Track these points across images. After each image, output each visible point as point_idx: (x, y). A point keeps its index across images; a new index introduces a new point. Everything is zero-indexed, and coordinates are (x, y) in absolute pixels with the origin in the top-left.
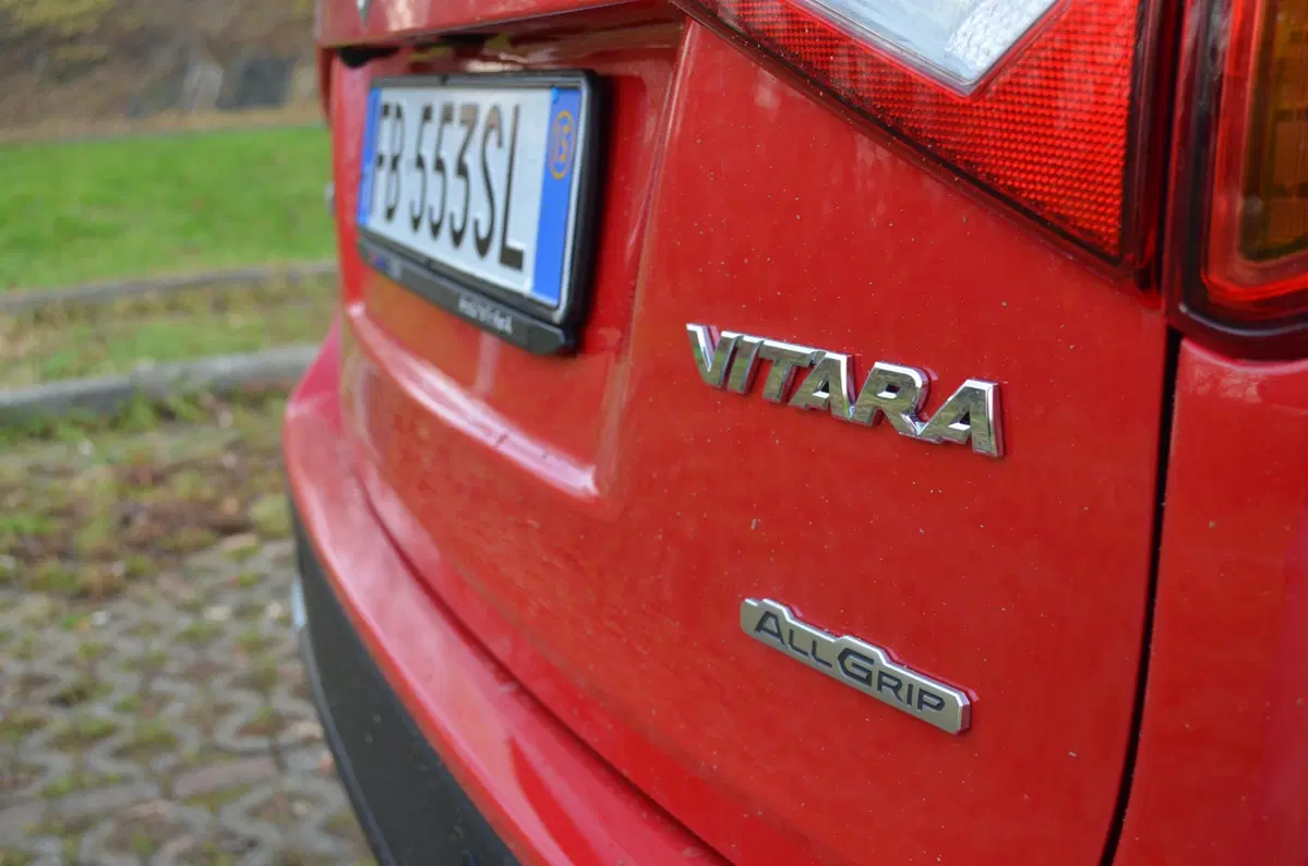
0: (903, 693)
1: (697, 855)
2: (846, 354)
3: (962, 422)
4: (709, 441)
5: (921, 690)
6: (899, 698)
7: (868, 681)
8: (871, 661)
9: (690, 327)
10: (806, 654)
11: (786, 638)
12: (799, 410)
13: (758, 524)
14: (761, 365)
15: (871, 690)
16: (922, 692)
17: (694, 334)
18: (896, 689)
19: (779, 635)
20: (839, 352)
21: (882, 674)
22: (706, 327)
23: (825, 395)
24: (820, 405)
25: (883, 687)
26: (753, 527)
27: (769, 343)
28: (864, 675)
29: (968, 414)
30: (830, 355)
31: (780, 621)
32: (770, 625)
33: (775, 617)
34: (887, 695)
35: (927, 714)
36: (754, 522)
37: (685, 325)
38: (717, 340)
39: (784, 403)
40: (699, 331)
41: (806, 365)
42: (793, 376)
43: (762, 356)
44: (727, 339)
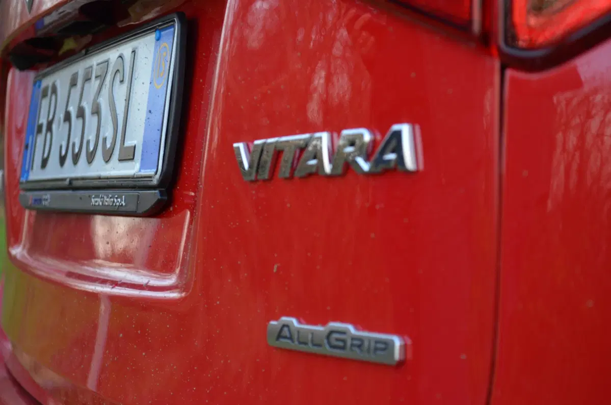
0: (365, 347)
3: (393, 152)
4: (248, 221)
6: (362, 352)
7: (343, 348)
8: (345, 333)
9: (235, 145)
10: (308, 344)
11: (295, 338)
12: (302, 178)
13: (278, 268)
16: (376, 343)
17: (238, 148)
18: (361, 346)
19: (291, 338)
20: (323, 130)
22: (245, 143)
23: (315, 162)
24: (314, 170)
25: (354, 349)
26: (275, 270)
28: (341, 344)
30: (318, 135)
31: (291, 327)
32: (286, 332)
33: (287, 326)
36: (276, 267)
37: (232, 145)
38: (252, 148)
39: (292, 177)
40: (241, 146)
41: (304, 146)
42: (297, 155)
43: (278, 149)
44: (257, 146)
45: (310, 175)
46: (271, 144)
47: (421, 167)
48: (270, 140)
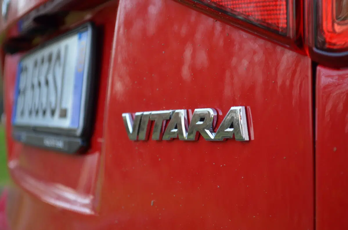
2: (184, 109)
3: (230, 128)
9: (124, 115)
13: (154, 202)
14: (151, 123)
17: (125, 117)
20: (181, 109)
22: (130, 114)
23: (176, 130)
24: (175, 136)
26: (152, 205)
29: (232, 123)
30: (177, 111)
36: (152, 202)
37: (121, 115)
38: (134, 117)
39: (161, 140)
40: (127, 116)
41: (168, 118)
42: (164, 125)
43: (151, 119)
44: (137, 116)
45: (174, 139)
46: (146, 115)
47: (253, 138)
48: (146, 113)
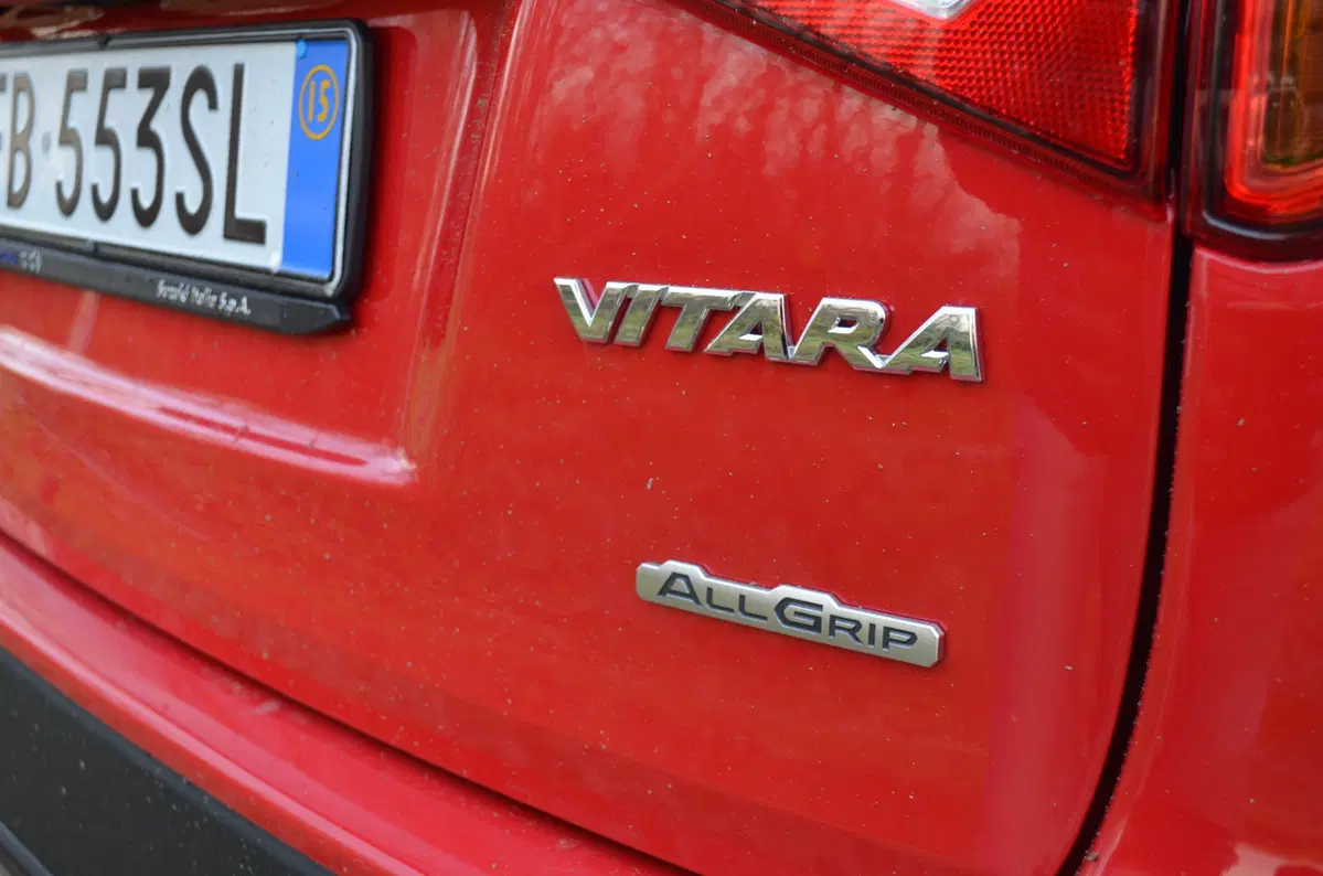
0: (864, 633)
1: (573, 846)
2: (781, 293)
3: (937, 350)
5: (885, 628)
6: (857, 639)
7: (815, 628)
8: (820, 607)
9: (559, 281)
10: (731, 610)
11: (702, 596)
12: (717, 357)
13: (656, 484)
14: (664, 314)
15: (823, 637)
16: (887, 630)
17: (568, 291)
18: (853, 632)
19: (692, 595)
21: (833, 618)
23: (755, 338)
24: (750, 348)
25: (837, 631)
26: (649, 487)
27: (673, 289)
28: (811, 622)
29: (945, 341)
30: (760, 296)
31: (692, 581)
32: (680, 585)
33: (684, 577)
34: (842, 639)
35: (897, 652)
36: (650, 481)
37: (553, 279)
39: (694, 351)
40: (572, 285)
41: (730, 309)
43: (665, 303)
44: (614, 292)
46: (649, 292)
48: (645, 288)
